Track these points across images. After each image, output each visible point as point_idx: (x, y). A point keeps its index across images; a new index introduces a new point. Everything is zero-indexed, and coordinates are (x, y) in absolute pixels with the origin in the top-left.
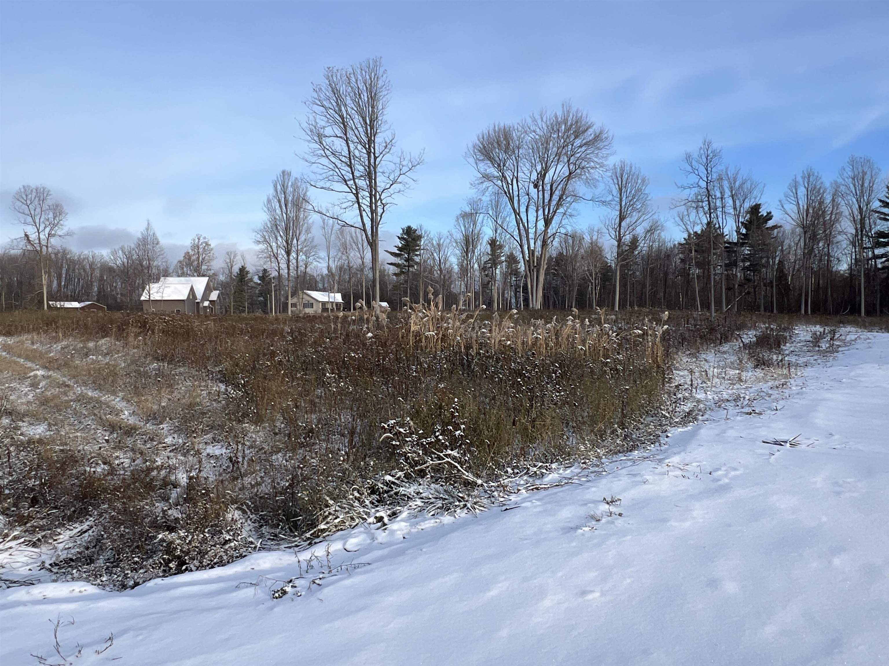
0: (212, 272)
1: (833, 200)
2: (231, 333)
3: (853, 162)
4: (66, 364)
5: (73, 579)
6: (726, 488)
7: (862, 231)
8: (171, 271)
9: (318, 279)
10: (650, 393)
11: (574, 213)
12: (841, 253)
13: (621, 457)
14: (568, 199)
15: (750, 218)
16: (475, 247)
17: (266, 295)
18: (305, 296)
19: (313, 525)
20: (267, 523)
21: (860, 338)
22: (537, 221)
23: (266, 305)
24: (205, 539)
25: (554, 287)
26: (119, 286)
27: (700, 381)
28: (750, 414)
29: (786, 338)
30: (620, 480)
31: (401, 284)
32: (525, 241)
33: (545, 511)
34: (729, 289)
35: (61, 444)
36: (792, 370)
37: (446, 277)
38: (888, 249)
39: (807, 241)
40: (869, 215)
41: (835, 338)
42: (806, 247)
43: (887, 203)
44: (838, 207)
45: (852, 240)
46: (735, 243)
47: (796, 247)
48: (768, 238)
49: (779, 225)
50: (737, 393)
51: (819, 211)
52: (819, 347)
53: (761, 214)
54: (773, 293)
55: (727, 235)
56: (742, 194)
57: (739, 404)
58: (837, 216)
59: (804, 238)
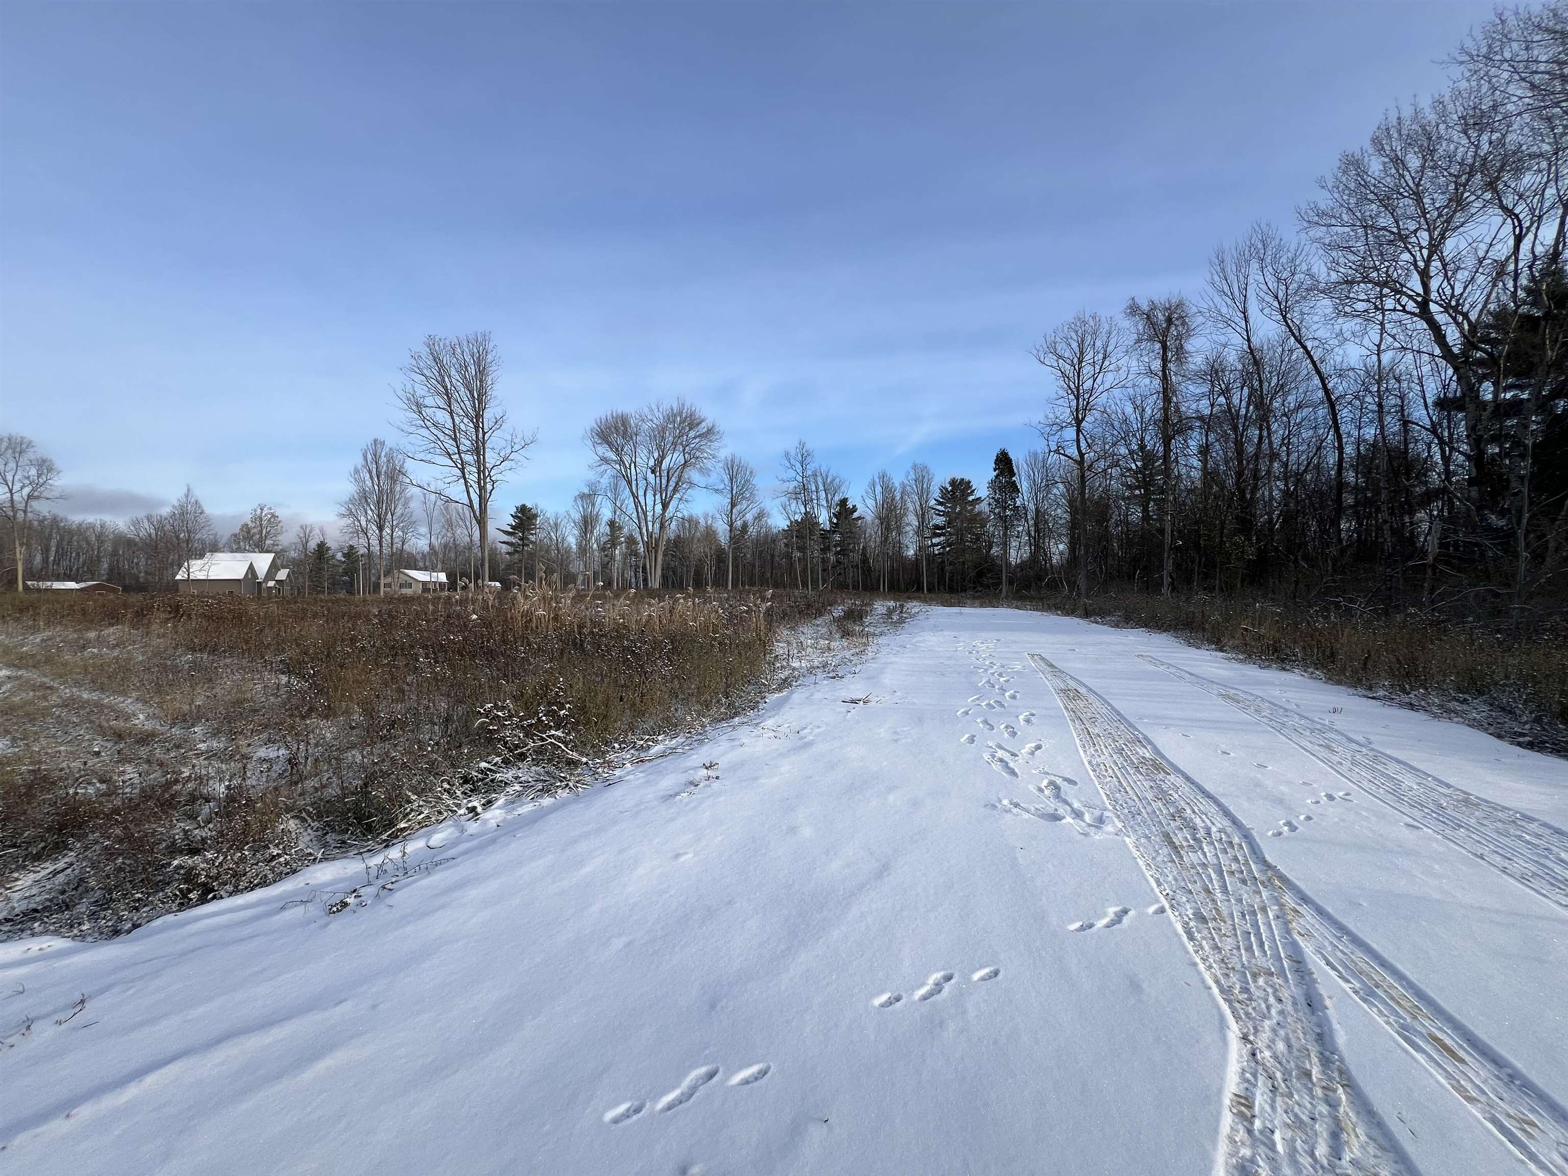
0: (280, 547)
1: (902, 498)
2: (301, 616)
3: (915, 467)
4: (49, 660)
5: (33, 935)
6: (809, 744)
7: (923, 524)
8: (221, 546)
9: (419, 557)
10: (752, 664)
11: (689, 499)
12: (909, 541)
13: (724, 724)
14: (684, 486)
15: (840, 510)
16: (593, 528)
17: (352, 573)
18: (401, 576)
19: (392, 824)
20: (333, 830)
21: (922, 611)
22: (654, 504)
23: (352, 585)
24: (243, 859)
25: (672, 568)
26: (142, 563)
27: (796, 651)
28: (834, 678)
29: (867, 612)
30: (719, 746)
31: (515, 563)
32: (643, 524)
33: (647, 782)
34: (824, 570)
35: (31, 763)
36: (870, 639)
37: (565, 557)
38: (942, 538)
39: (884, 530)
40: (928, 510)
41: (903, 612)
42: (883, 535)
43: (941, 502)
44: (905, 504)
45: (916, 531)
46: (828, 531)
47: (875, 536)
48: (854, 527)
49: (862, 516)
50: (826, 660)
51: (892, 506)
52: (892, 618)
53: (848, 506)
54: (858, 573)
55: (822, 524)
56: (832, 489)
57: (827, 669)
58: (905, 510)
59: (881, 528)
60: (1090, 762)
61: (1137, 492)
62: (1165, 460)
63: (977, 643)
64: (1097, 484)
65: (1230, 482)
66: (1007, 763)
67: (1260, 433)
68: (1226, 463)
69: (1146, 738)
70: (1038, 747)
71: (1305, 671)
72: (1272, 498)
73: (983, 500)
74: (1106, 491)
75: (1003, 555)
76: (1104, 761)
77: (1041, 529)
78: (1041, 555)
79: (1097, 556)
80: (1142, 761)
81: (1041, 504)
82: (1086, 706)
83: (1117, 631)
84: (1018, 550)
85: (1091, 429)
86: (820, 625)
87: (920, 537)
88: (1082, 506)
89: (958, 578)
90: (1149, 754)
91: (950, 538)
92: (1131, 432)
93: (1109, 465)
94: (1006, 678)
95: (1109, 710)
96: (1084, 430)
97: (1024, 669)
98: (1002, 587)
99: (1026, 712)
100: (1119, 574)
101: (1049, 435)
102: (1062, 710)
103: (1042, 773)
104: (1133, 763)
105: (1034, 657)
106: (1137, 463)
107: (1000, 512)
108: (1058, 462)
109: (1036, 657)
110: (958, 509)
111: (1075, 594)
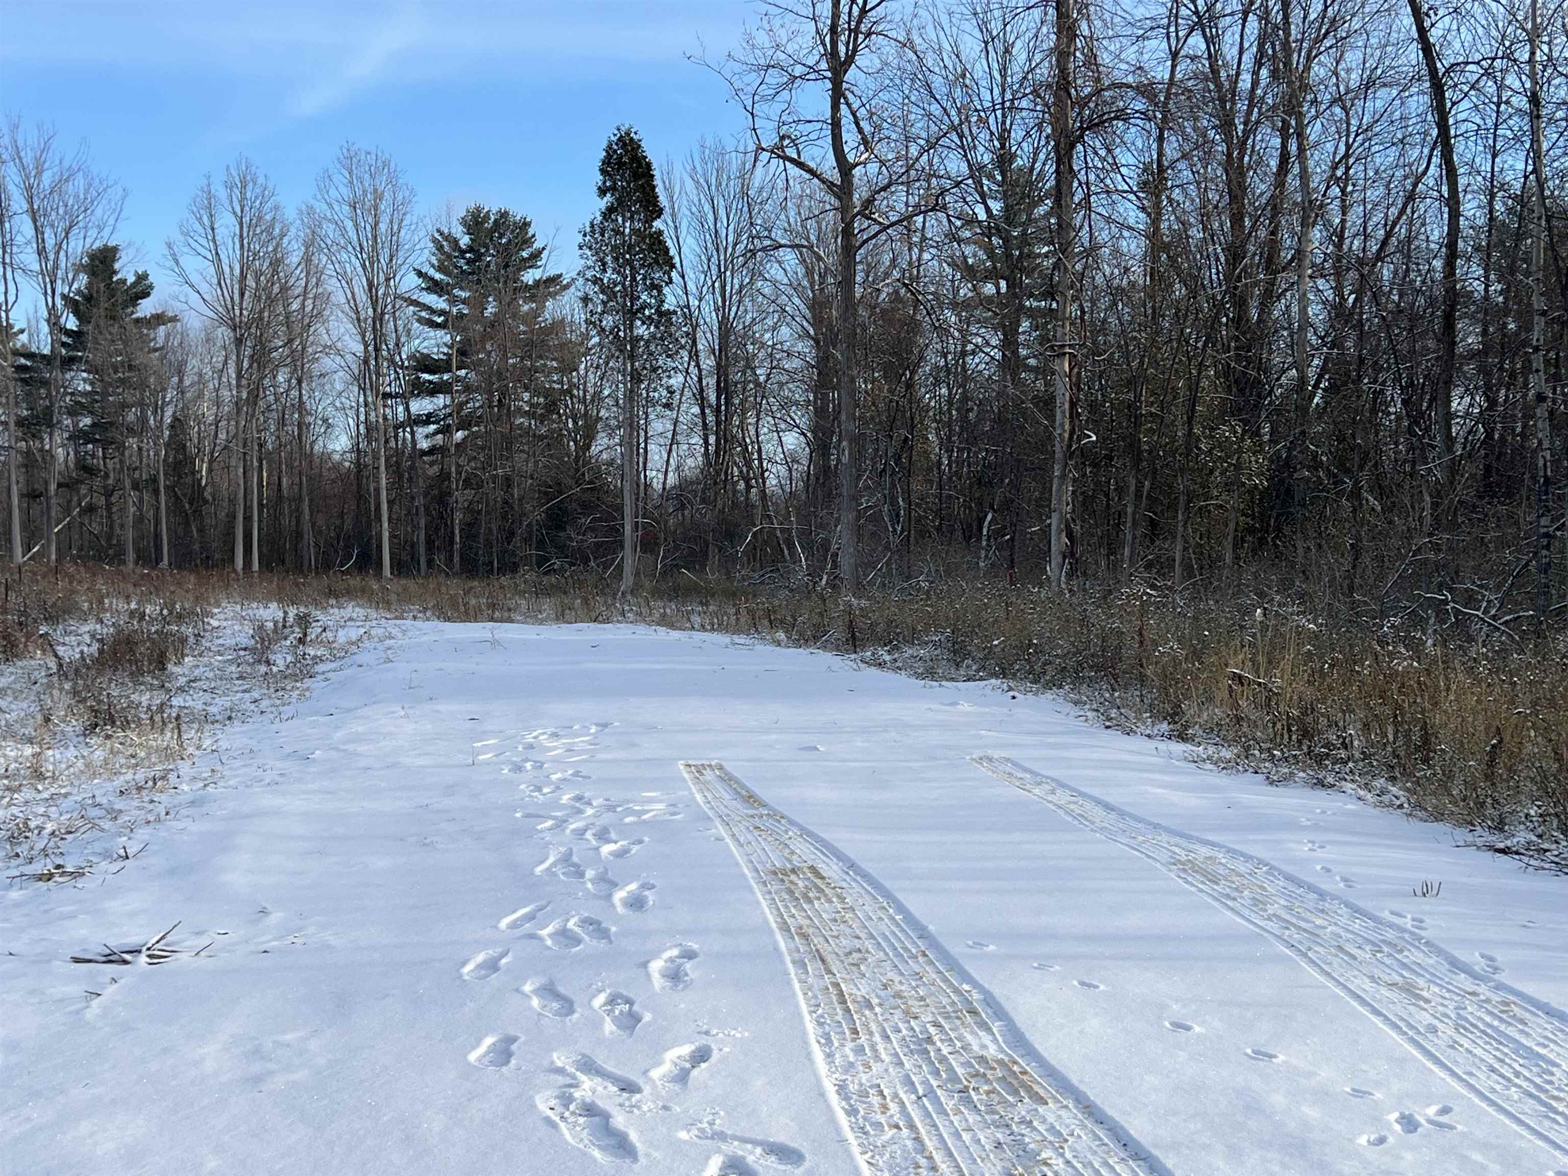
1: (307, 259)
3: (349, 162)
7: (377, 349)
12: (333, 403)
15: (89, 286)
21: (370, 637)
28: (50, 877)
29: (184, 640)
34: (32, 495)
36: (189, 734)
38: (441, 400)
39: (246, 364)
40: (394, 307)
41: (309, 639)
42: (244, 382)
43: (436, 283)
44: (319, 280)
45: (356, 372)
46: (44, 357)
47: (216, 382)
48: (141, 349)
49: (170, 314)
50: (21, 815)
51: (273, 284)
52: (268, 663)
53: (119, 276)
54: (158, 508)
55: (22, 331)
56: (61, 211)
57: (23, 849)
58: (318, 303)
59: (238, 356)
60: (842, 1088)
61: (989, 289)
62: (1058, 201)
63: (540, 735)
64: (887, 258)
65: (1213, 274)
66: (606, 1117)
67: (1284, 146)
68: (1205, 218)
69: (989, 1000)
70: (701, 1056)
71: (1367, 787)
72: (1305, 323)
73: (567, 287)
74: (910, 279)
75: (626, 458)
76: (879, 1081)
77: (736, 384)
78: (735, 463)
79: (884, 470)
80: (978, 1071)
81: (734, 309)
82: (837, 916)
83: (931, 687)
84: (671, 445)
85: (871, 93)
86: (9, 692)
87: (369, 393)
88: (845, 320)
89: (490, 530)
90: (995, 1047)
91: (467, 402)
92: (976, 110)
93: (918, 205)
94: (619, 844)
95: (898, 925)
96: (853, 92)
97: (674, 814)
98: (622, 558)
99: (670, 948)
100: (940, 524)
101: (756, 98)
102: (771, 933)
103: (707, 1138)
104: (954, 1078)
105: (702, 774)
106: (991, 203)
107: (617, 327)
108: (780, 184)
109: (709, 775)
110: (490, 310)
111: (824, 582)
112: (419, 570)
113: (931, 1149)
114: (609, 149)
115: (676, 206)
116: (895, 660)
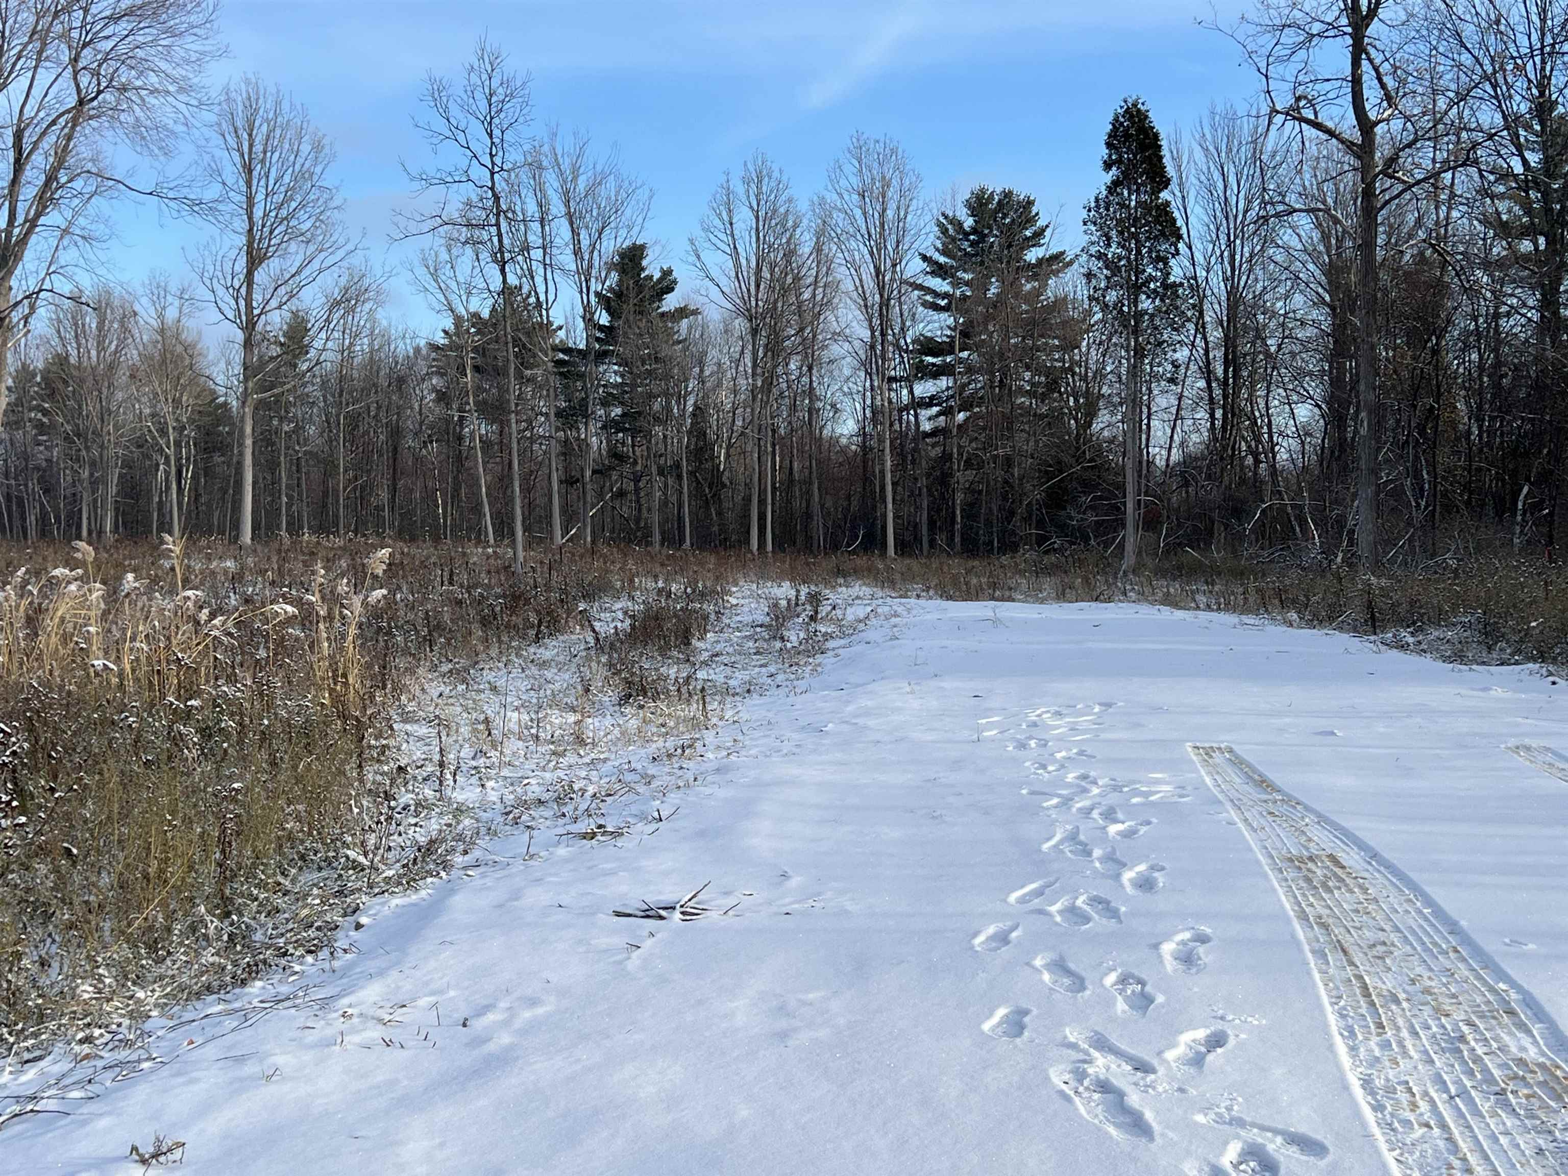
1: (818, 249)
3: (859, 152)
6: (501, 1062)
7: (883, 334)
10: (315, 800)
12: (841, 389)
13: (211, 1005)
14: (78, 184)
15: (620, 283)
21: (877, 615)
25: (37, 468)
27: (467, 752)
28: (593, 835)
29: (706, 618)
30: (195, 1081)
34: (570, 481)
36: (713, 705)
38: (944, 382)
39: (761, 354)
40: (899, 292)
41: (819, 616)
42: (759, 371)
43: (940, 266)
44: (829, 269)
45: (863, 357)
46: (580, 351)
47: (734, 371)
48: (667, 342)
49: (692, 307)
50: (566, 778)
51: (786, 274)
52: (782, 639)
53: (646, 273)
54: (681, 493)
55: (560, 328)
56: (595, 214)
57: (568, 809)
58: (828, 291)
59: (754, 346)
60: (1367, 1083)
61: (1526, 246)
63: (1042, 713)
64: (1411, 218)
66: (1121, 1095)
69: (1529, 1001)
70: (1216, 1041)
73: (1071, 263)
74: (1437, 239)
75: (1129, 435)
76: (1407, 1078)
77: (1245, 355)
78: (1243, 438)
79: (1407, 442)
80: (1516, 1074)
81: (1244, 278)
82: (1360, 907)
83: (1460, 671)
84: (1175, 420)
85: (1395, 47)
86: (553, 664)
87: (875, 377)
88: (1365, 285)
89: (991, 509)
90: (1536, 1050)
91: (969, 383)
92: (1513, 58)
93: (1446, 161)
94: (1127, 824)
95: (1426, 919)
96: (1375, 47)
97: (1181, 796)
98: (1124, 536)
99: (1182, 931)
100: (1469, 498)
101: (1271, 59)
102: (1288, 921)
103: (1225, 1123)
104: (1490, 1079)
105: (1211, 757)
106: (1528, 155)
107: (1120, 302)
108: (1296, 146)
109: (1218, 758)
110: (993, 291)
111: (1339, 559)
112: (921, 550)
113: (1465, 1150)
114: (1116, 121)
115: (1184, 176)
116: (1420, 642)
